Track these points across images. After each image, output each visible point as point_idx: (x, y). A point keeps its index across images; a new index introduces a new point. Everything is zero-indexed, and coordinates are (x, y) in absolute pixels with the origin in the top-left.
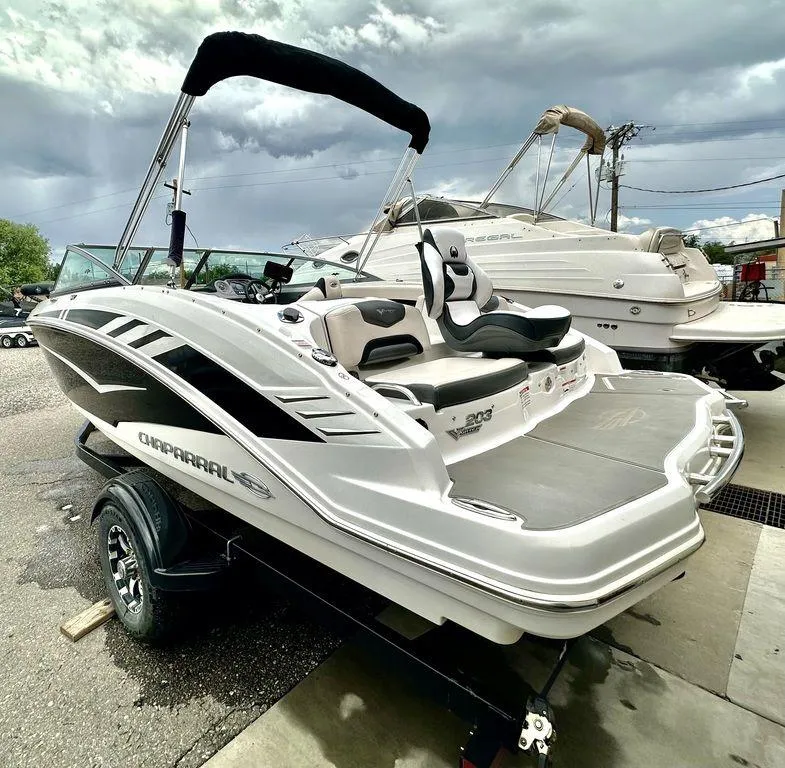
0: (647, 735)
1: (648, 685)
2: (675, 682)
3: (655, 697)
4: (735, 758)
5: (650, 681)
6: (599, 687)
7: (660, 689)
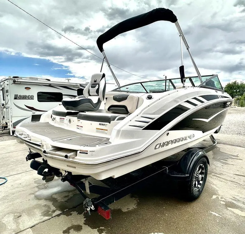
0: (36, 205)
1: (46, 212)
2: (42, 219)
3: (42, 211)
4: (20, 216)
5: (46, 214)
6: (52, 203)
7: (43, 214)
